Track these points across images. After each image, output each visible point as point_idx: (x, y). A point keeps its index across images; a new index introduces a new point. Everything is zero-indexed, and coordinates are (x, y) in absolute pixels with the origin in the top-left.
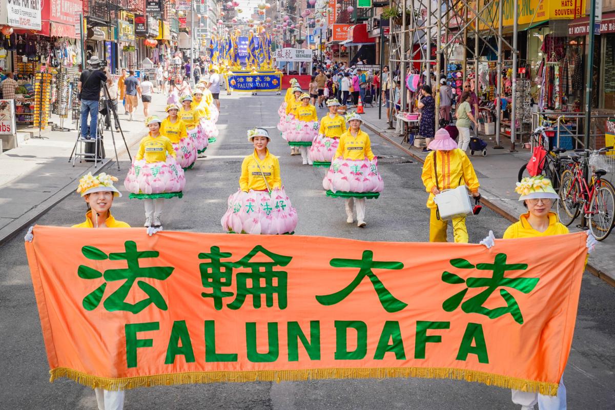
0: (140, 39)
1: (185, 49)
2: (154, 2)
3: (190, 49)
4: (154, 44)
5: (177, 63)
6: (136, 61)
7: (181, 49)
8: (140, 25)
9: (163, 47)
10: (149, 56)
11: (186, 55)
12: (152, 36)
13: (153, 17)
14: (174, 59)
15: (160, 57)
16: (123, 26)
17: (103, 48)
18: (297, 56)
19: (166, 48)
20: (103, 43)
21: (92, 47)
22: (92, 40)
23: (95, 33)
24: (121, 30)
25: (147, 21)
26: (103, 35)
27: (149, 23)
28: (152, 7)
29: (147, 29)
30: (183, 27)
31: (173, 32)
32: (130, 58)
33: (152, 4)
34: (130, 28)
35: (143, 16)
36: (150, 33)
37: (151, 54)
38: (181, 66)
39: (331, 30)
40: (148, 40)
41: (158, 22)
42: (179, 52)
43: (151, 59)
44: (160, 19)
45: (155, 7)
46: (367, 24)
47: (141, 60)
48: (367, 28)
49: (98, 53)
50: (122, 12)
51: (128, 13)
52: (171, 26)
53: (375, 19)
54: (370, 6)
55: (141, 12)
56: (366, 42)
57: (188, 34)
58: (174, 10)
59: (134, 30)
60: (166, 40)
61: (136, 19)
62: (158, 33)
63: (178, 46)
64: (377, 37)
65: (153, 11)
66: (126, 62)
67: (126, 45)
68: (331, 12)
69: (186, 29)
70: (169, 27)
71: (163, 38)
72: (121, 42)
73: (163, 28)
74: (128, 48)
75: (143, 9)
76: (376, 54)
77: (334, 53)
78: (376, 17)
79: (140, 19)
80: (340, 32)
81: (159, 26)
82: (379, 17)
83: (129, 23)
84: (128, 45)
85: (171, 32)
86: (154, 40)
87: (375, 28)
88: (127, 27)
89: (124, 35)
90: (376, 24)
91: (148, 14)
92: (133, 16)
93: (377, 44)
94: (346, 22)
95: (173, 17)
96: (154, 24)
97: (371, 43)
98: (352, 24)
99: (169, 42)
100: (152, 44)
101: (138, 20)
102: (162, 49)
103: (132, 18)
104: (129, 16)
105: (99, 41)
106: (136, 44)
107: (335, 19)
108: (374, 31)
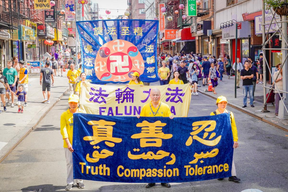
0: (41, 40)
1: (72, 47)
2: (50, 16)
3: (75, 47)
4: (51, 44)
5: (67, 55)
6: (38, 54)
7: (70, 47)
8: (41, 31)
9: (58, 45)
10: (48, 51)
11: (73, 50)
12: (51, 39)
13: (51, 26)
14: (65, 53)
16: (26, 30)
17: (10, 46)
19: (60, 46)
20: (10, 42)
24: (23, 33)
25: (46, 28)
26: (8, 35)
27: (47, 29)
28: (49, 19)
29: (46, 34)
30: (71, 33)
31: (65, 36)
32: (34, 53)
33: (49, 17)
35: (42, 25)
36: (48, 36)
37: (50, 50)
38: (69, 57)
39: (164, 33)
40: (47, 41)
42: (68, 48)
43: (50, 53)
44: (55, 28)
46: (191, 28)
47: (43, 54)
48: (191, 30)
49: (5, 49)
50: (26, 20)
51: (32, 22)
52: (63, 33)
53: (198, 24)
54: (196, 15)
55: (42, 22)
56: (189, 40)
57: (74, 38)
58: (65, 23)
59: (37, 34)
60: (60, 41)
61: (38, 27)
62: (54, 36)
63: (67, 45)
64: (197, 36)
65: (50, 22)
66: (31, 56)
67: (30, 44)
68: (161, 23)
69: (72, 35)
70: (61, 33)
71: (57, 40)
72: (26, 42)
73: (57, 34)
74: (31, 46)
75: (43, 20)
76: (196, 47)
77: (164, 47)
78: (198, 23)
79: (41, 27)
80: (169, 34)
81: (55, 32)
82: (202, 23)
83: (32, 28)
84: (32, 44)
85: (63, 36)
86: (52, 41)
87: (199, 30)
88: (30, 31)
89: (26, 36)
90: (200, 27)
91: (47, 24)
92: (36, 25)
93: (196, 41)
94: (173, 28)
95: (64, 27)
96: (51, 30)
97: (193, 40)
98: (179, 28)
99: (62, 42)
100: (49, 43)
101: (40, 27)
102: (57, 47)
103: (35, 25)
104: (32, 24)
105: (6, 41)
106: (38, 43)
107: (164, 27)
108: (198, 32)
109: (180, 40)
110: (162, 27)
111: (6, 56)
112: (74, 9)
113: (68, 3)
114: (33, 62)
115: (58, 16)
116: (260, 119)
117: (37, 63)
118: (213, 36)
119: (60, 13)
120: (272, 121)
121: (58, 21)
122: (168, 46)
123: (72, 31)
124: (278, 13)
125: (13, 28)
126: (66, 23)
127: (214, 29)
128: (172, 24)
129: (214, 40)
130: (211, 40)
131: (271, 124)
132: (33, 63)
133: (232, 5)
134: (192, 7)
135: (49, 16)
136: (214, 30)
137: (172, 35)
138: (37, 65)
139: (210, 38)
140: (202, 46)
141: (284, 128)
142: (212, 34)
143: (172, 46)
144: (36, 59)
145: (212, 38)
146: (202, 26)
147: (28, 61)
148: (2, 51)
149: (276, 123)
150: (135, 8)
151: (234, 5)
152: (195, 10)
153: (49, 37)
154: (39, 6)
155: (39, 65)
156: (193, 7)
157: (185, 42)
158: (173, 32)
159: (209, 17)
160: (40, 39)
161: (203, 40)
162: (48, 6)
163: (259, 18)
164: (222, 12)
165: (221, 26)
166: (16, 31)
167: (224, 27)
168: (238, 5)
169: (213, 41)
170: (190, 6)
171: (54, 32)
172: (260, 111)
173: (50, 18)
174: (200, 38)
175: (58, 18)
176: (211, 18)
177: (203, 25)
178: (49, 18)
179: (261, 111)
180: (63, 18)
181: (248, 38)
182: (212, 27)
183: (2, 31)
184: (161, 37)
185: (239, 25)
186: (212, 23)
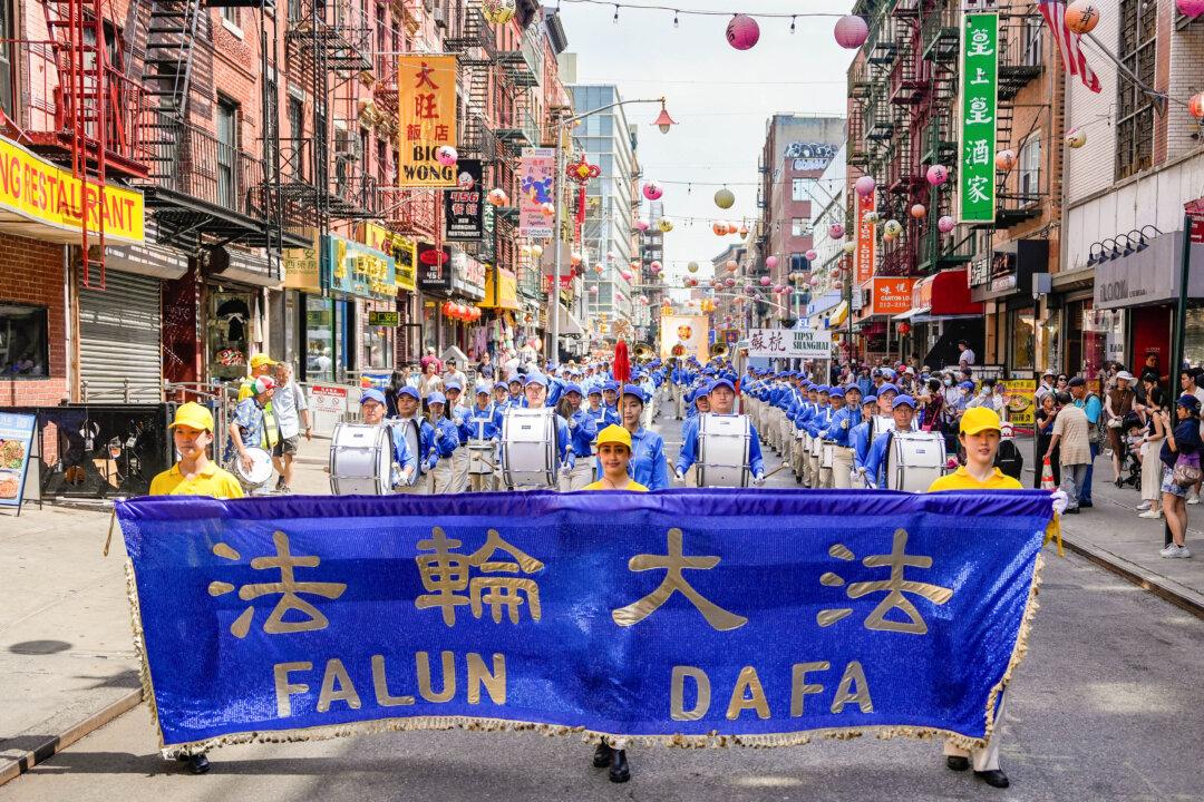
0: (437, 304)
2: (467, 217)
4: (471, 316)
8: (431, 268)
9: (496, 323)
12: (467, 298)
13: (470, 254)
15: (490, 345)
16: (352, 255)
18: (797, 346)
19: (504, 327)
21: (245, 305)
22: (231, 282)
24: (339, 263)
25: (450, 262)
27: (453, 264)
28: (462, 227)
29: (448, 279)
31: (529, 296)
32: (402, 346)
33: (460, 220)
34: (378, 263)
36: (457, 289)
39: (869, 291)
40: (452, 306)
41: (482, 267)
42: (535, 337)
44: (489, 263)
45: (470, 227)
46: (969, 269)
48: (969, 279)
49: (266, 322)
50: (368, 226)
52: (520, 283)
53: (999, 255)
54: (991, 218)
55: (435, 239)
56: (959, 314)
59: (414, 277)
60: (505, 309)
61: (423, 254)
62: (484, 292)
64: (991, 300)
65: (465, 237)
66: (389, 355)
67: (377, 310)
71: (495, 304)
73: (495, 284)
74: (382, 316)
76: (987, 340)
78: (999, 251)
79: (432, 254)
80: (889, 295)
81: (486, 278)
82: (1012, 249)
85: (522, 295)
86: (472, 306)
87: (999, 274)
88: (374, 262)
89: (353, 279)
90: (1003, 265)
91: (454, 245)
92: (412, 246)
93: (987, 318)
94: (902, 274)
95: (528, 265)
96: (470, 270)
97: (973, 316)
98: (925, 273)
99: (513, 316)
100: (463, 315)
101: (428, 257)
102: (493, 328)
103: (410, 249)
104: (397, 241)
105: (271, 290)
107: (870, 270)
108: (995, 283)
109: (926, 313)
110: (863, 271)
111: (269, 345)
112: (551, 196)
113: (532, 175)
114: (381, 377)
118: (1058, 297)
122: (883, 336)
127: (1059, 271)
128: (901, 260)
129: (1056, 314)
130: (1046, 314)
133: (1141, 173)
134: (978, 188)
135: (463, 217)
136: (1059, 275)
137: (899, 298)
139: (1044, 304)
140: (1011, 337)
142: (1049, 292)
143: (897, 339)
145: (1051, 305)
146: (1012, 257)
148: (252, 327)
150: (779, 214)
151: (1147, 173)
152: (987, 199)
153: (461, 293)
154: (415, 175)
156: (983, 188)
157: (945, 322)
158: (902, 286)
159: (1043, 227)
161: (1015, 316)
162: (447, 175)
164: (1096, 202)
165: (1091, 256)
166: (312, 258)
167: (1102, 258)
168: (1166, 174)
169: (1054, 317)
170: (969, 183)
171: (483, 278)
173: (464, 224)
174: (1003, 308)
176: (1048, 229)
177: (1017, 255)
178: (461, 224)
182: (1052, 262)
183: (254, 254)
184: (858, 303)
185: (1196, 222)
186: (1053, 250)
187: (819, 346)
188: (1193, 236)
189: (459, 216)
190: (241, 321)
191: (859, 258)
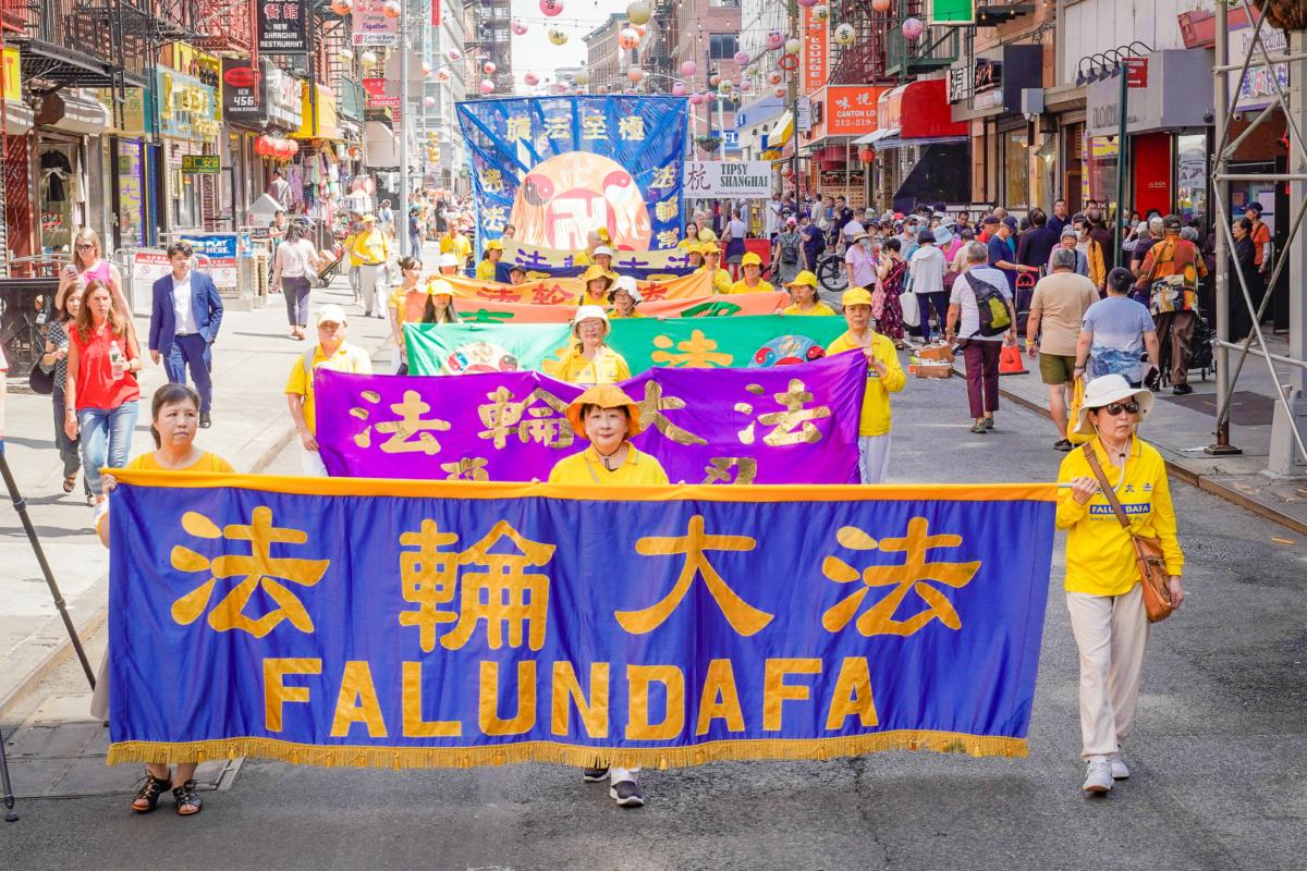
0: (242, 137)
1: (382, 169)
2: (285, 21)
3: (397, 169)
4: (286, 152)
5: (360, 209)
6: (228, 203)
7: (370, 170)
8: (240, 92)
9: (315, 160)
11: (385, 186)
12: (283, 129)
13: (285, 70)
14: (351, 196)
15: (308, 190)
16: (177, 88)
17: (106, 163)
18: (726, 182)
19: (326, 164)
20: (106, 143)
21: (65, 158)
22: (61, 132)
23: (67, 105)
24: (166, 101)
25: (263, 81)
26: (101, 114)
27: (268, 85)
28: (280, 35)
29: (263, 105)
30: (376, 105)
31: (348, 118)
32: (208, 196)
33: (276, 26)
34: (200, 96)
35: (248, 64)
36: (272, 118)
39: (820, 105)
40: (268, 139)
41: (299, 85)
42: (364, 176)
44: (305, 78)
45: (288, 35)
46: (948, 78)
47: (248, 201)
48: (948, 92)
49: (87, 177)
50: (176, 44)
51: (199, 51)
52: (340, 100)
53: (982, 63)
54: (970, 19)
55: (244, 52)
56: (938, 137)
57: (391, 128)
58: (350, 54)
59: (221, 106)
60: (325, 140)
61: (229, 74)
62: (301, 119)
63: (360, 161)
64: (977, 119)
65: (282, 49)
66: (196, 209)
67: (192, 154)
68: (812, 54)
69: (384, 110)
70: (333, 101)
71: (314, 134)
72: (176, 143)
73: (313, 105)
74: (199, 161)
75: (251, 43)
76: (974, 171)
77: (823, 173)
78: (981, 56)
79: (240, 73)
80: (847, 109)
81: (302, 98)
82: (997, 56)
83: (203, 81)
84: (200, 153)
85: (341, 118)
86: (288, 139)
87: (982, 88)
88: (194, 93)
89: (178, 119)
90: (987, 77)
91: (267, 59)
92: (217, 64)
93: (974, 140)
94: (865, 80)
95: (346, 76)
96: (286, 90)
97: (956, 139)
98: (894, 80)
99: (334, 148)
100: (279, 152)
101: (235, 77)
102: (311, 167)
103: (215, 67)
104: (202, 60)
105: (90, 138)
106: (228, 150)
107: (823, 72)
108: (978, 98)
109: (895, 136)
110: (813, 75)
111: (91, 206)
114: (204, 239)
115: (317, 20)
116: (1189, 482)
117: (224, 242)
118: (1051, 117)
119: (326, 7)
120: (1238, 487)
121: (319, 43)
122: (842, 165)
123: (383, 93)
124: (1274, 22)
125: (126, 80)
126: (357, 57)
127: (1054, 85)
128: (865, 60)
129: (1052, 139)
130: (1040, 139)
131: (1230, 497)
132: (208, 243)
135: (280, 21)
136: (1052, 90)
137: (862, 113)
138: (225, 250)
139: (1037, 128)
140: (1002, 166)
141: (1275, 512)
142: (1042, 111)
143: (862, 168)
144: (218, 226)
145: (1045, 128)
146: (997, 69)
147: (183, 233)
148: (74, 184)
149: (1248, 495)
153: (276, 122)
155: (232, 250)
157: (922, 146)
158: (866, 97)
159: (1036, 27)
160: (233, 133)
161: (1007, 136)
163: (1244, 35)
164: (1093, 3)
165: (1080, 73)
166: (137, 95)
167: (1092, 75)
169: (1050, 142)
171: (299, 100)
172: (1202, 448)
173: (282, 31)
174: (992, 128)
175: (319, 31)
176: (1041, 30)
177: (1002, 64)
178: (277, 31)
179: (1206, 451)
180: (340, 33)
181: (1202, 127)
182: (1047, 72)
183: (74, 95)
184: (806, 122)
185: (1133, 67)
186: (1047, 58)
187: (754, 182)
188: (1130, 82)
189: (274, 21)
190: (62, 177)
191: (807, 56)
